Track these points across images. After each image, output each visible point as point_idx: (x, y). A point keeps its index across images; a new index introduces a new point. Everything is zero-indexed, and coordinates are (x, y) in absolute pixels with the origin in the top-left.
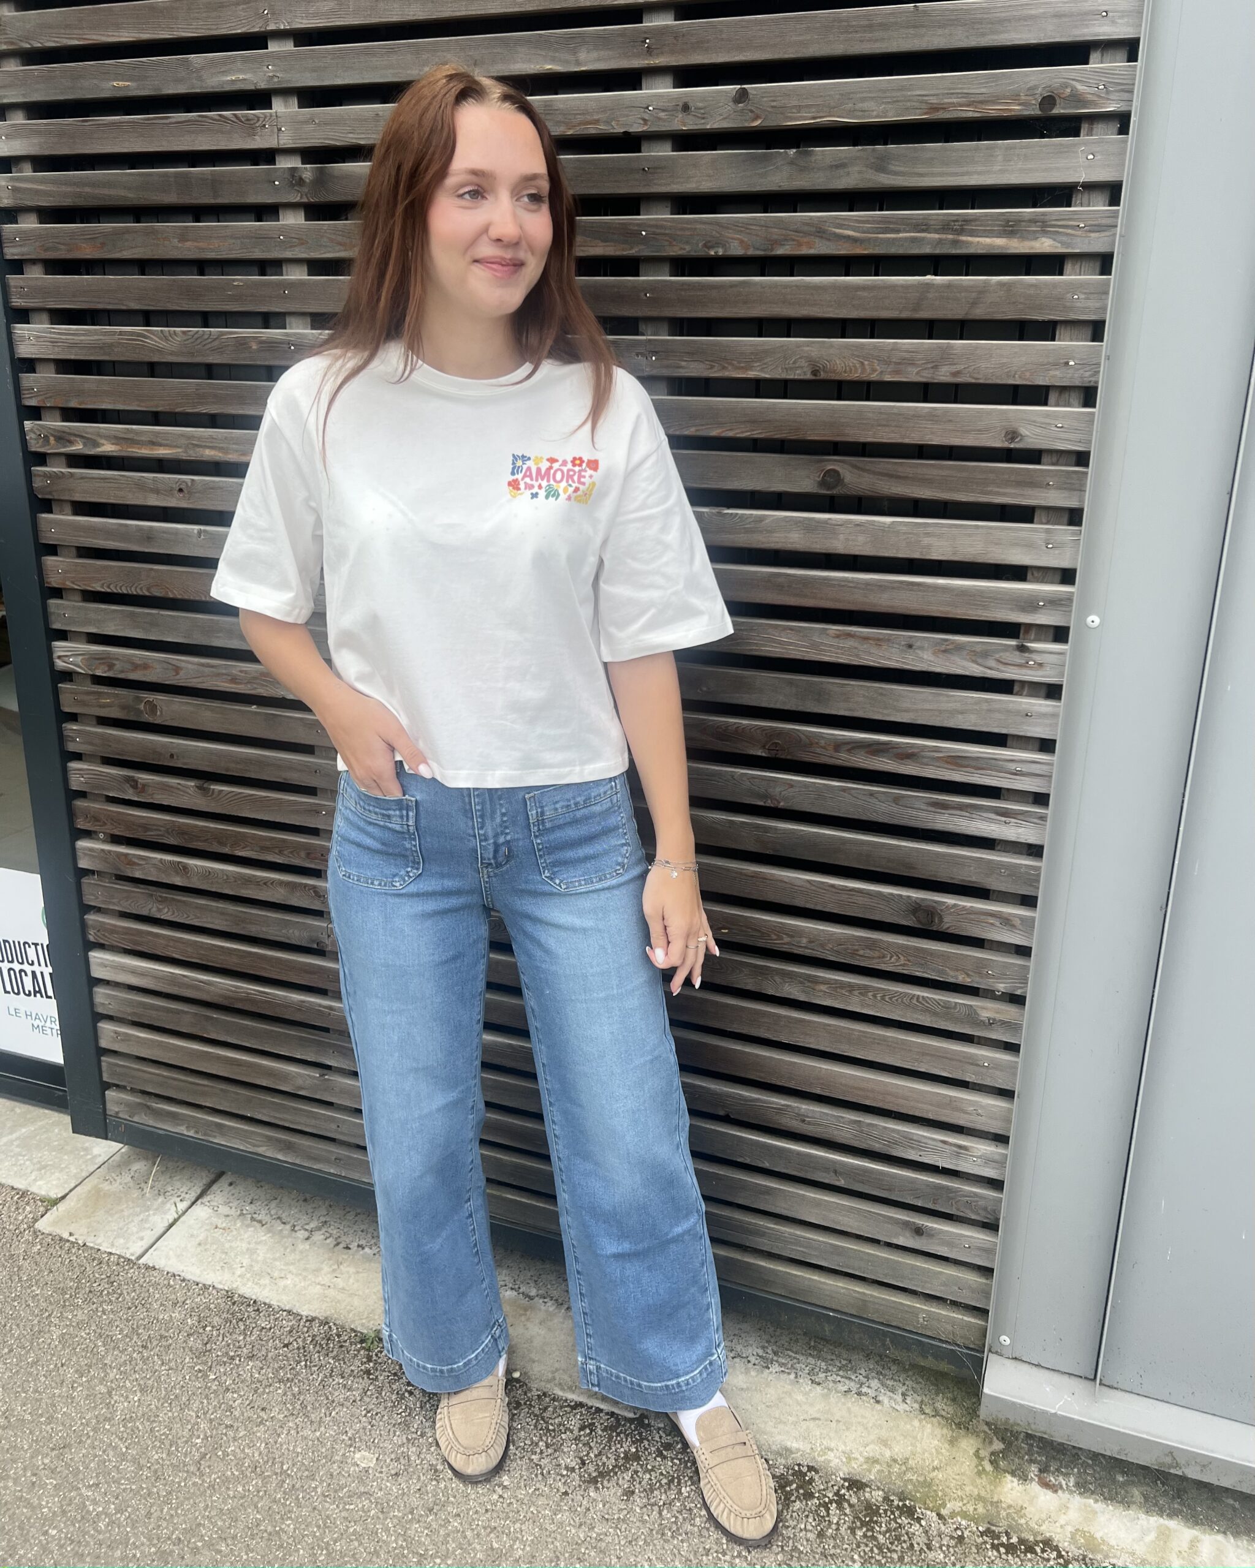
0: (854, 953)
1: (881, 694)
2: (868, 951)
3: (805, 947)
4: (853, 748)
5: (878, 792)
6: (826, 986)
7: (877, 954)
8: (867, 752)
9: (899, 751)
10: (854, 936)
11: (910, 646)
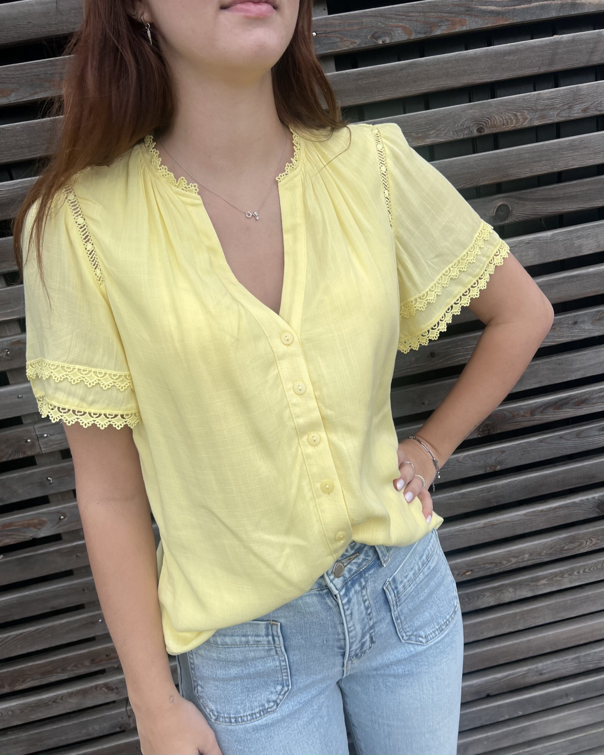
0: (562, 550)
1: (559, 364)
2: (571, 545)
3: (528, 560)
4: (544, 409)
5: (565, 434)
6: (545, 580)
7: (577, 544)
8: (554, 409)
9: (577, 400)
10: (560, 538)
11: (576, 323)
